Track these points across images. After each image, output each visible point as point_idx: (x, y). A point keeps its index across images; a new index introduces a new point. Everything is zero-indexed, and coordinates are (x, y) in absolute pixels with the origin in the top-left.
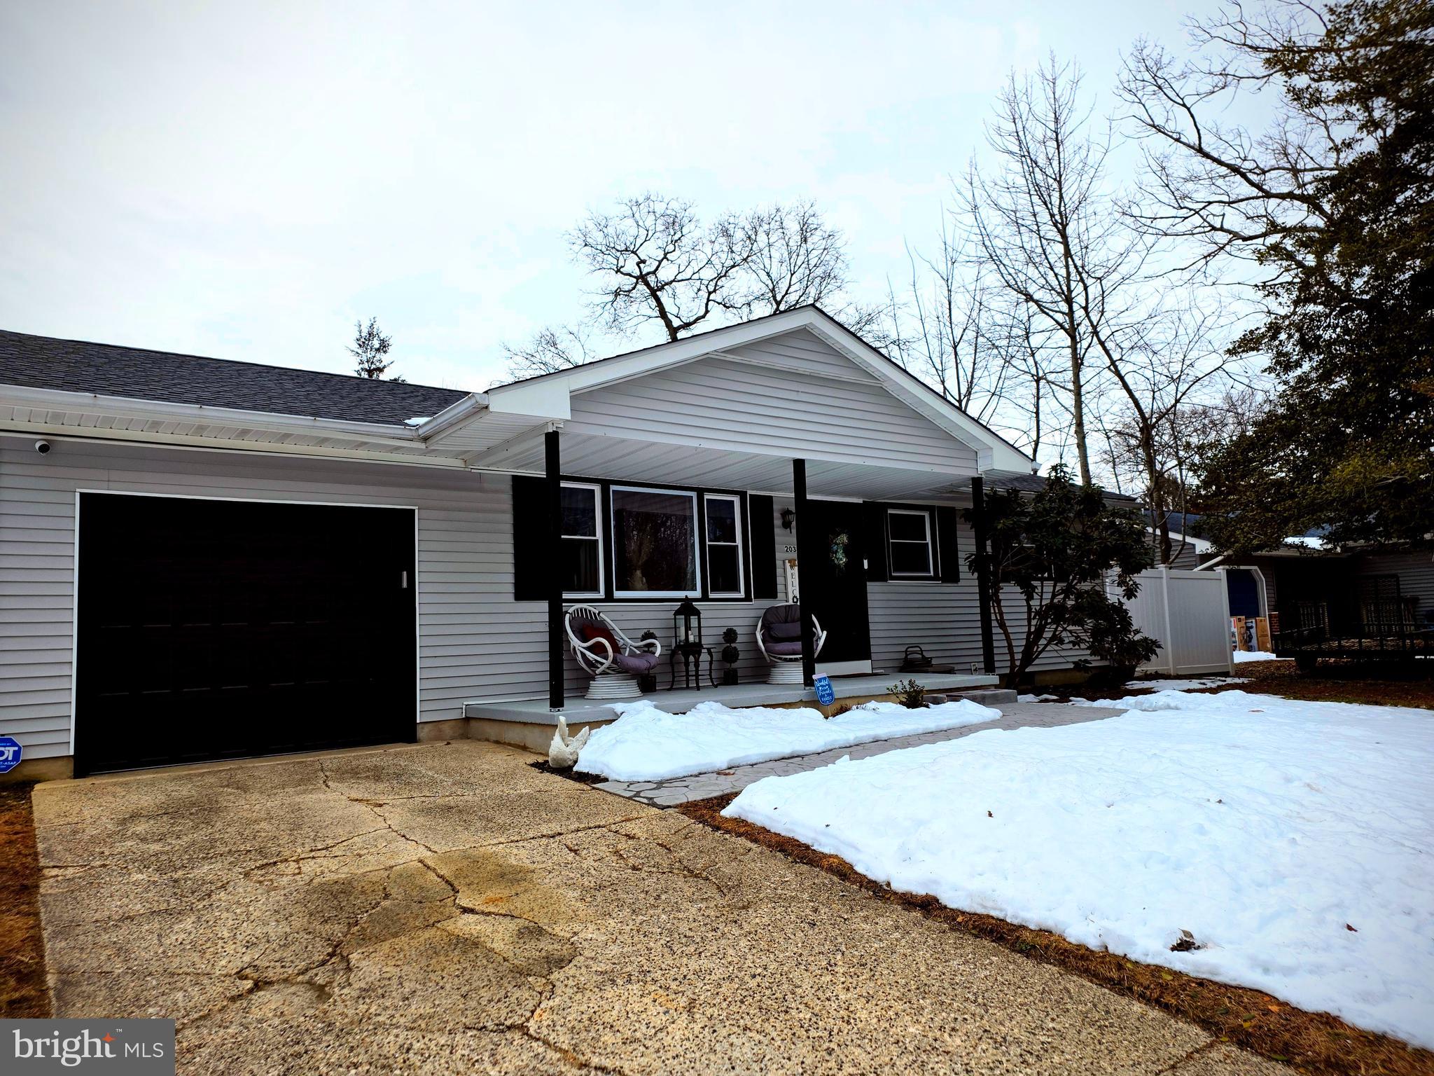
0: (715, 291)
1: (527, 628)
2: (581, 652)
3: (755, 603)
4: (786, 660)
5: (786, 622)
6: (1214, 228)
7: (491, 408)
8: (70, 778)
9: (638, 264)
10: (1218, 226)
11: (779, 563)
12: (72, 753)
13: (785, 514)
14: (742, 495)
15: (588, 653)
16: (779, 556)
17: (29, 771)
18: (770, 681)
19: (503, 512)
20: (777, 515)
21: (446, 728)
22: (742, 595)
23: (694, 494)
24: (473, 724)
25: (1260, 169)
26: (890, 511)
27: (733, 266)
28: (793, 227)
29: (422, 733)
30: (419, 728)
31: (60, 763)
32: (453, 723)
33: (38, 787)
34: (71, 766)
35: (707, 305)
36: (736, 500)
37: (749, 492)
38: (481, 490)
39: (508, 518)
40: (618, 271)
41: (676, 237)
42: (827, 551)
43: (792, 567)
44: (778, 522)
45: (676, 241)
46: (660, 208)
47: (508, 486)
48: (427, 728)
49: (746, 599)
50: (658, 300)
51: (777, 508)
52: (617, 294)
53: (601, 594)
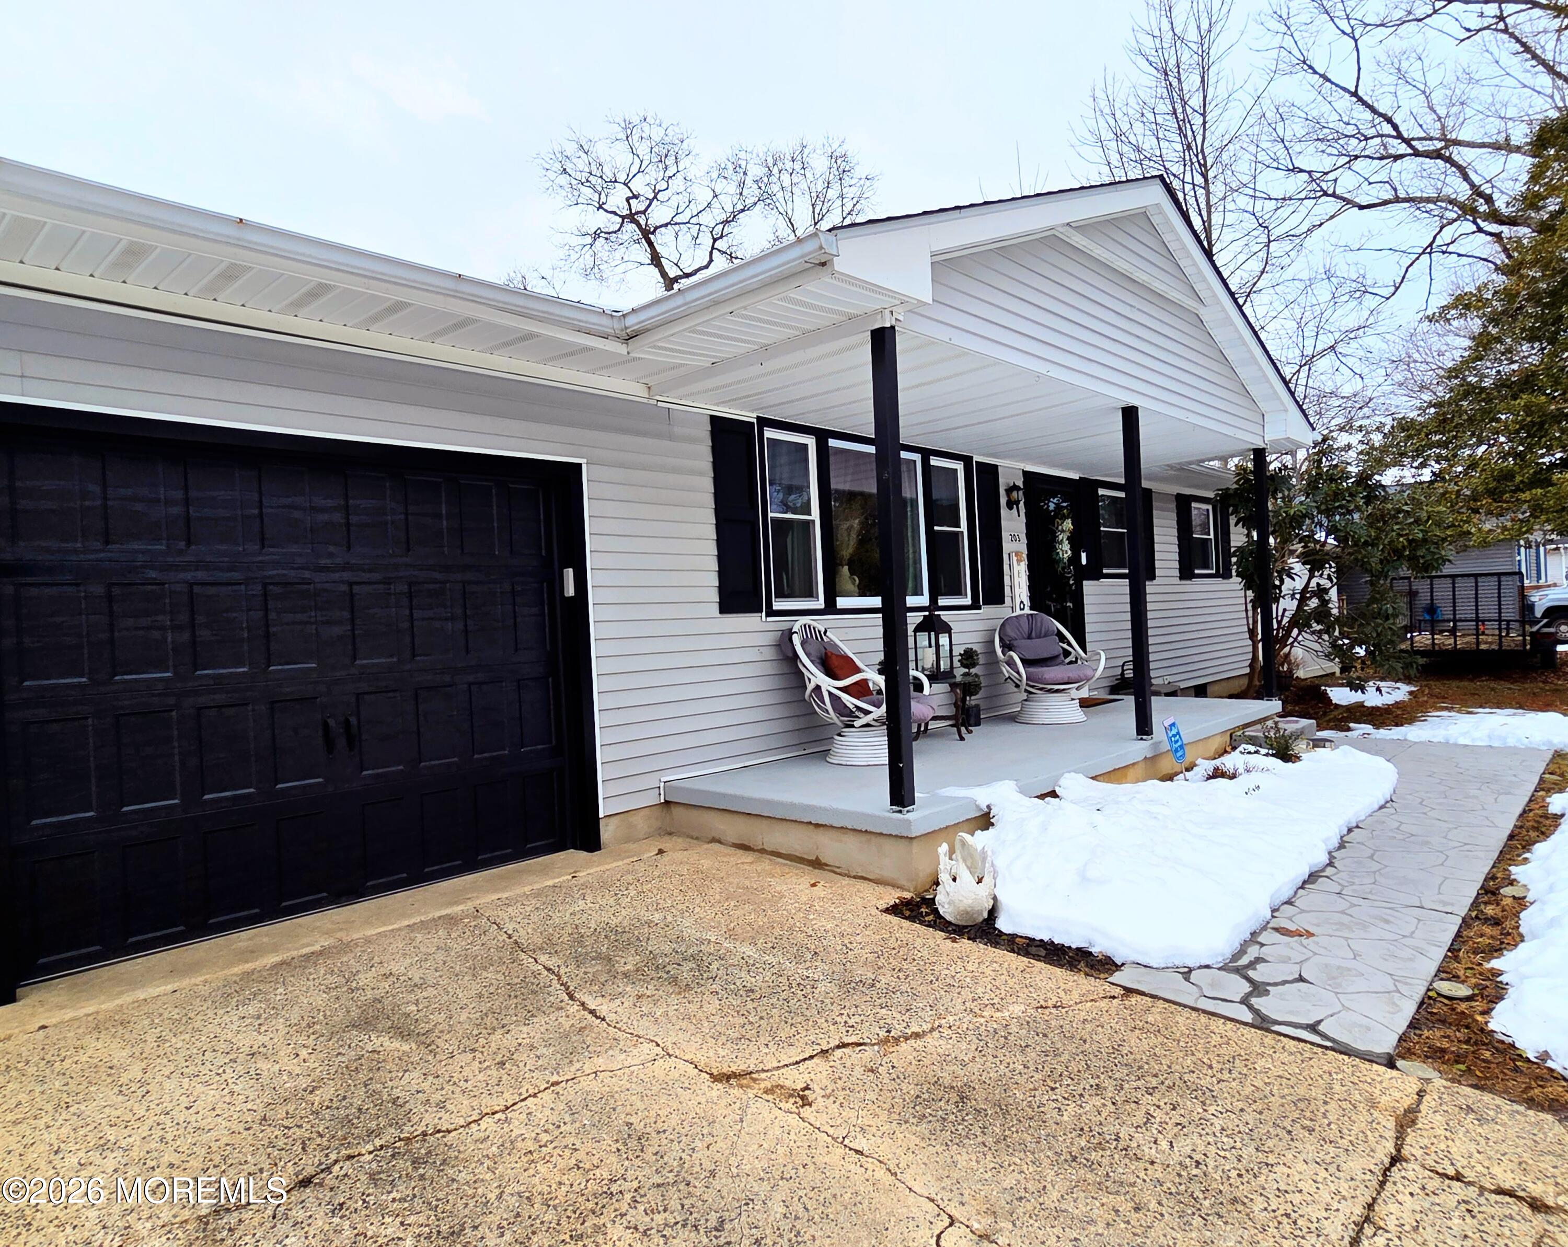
0: (722, 237)
1: (736, 657)
3: (987, 611)
4: (1048, 691)
5: (1029, 637)
6: (1325, 194)
9: (628, 200)
10: (1330, 192)
11: (1006, 558)
13: (1009, 491)
14: (967, 460)
16: (1008, 546)
19: (701, 474)
20: (1002, 492)
21: (641, 823)
22: (968, 601)
23: (917, 457)
24: (677, 812)
26: (1101, 492)
27: (743, 211)
29: (607, 832)
30: (602, 823)
32: (646, 812)
35: (711, 253)
36: (959, 467)
37: (977, 458)
38: (671, 437)
39: (707, 484)
40: (600, 207)
42: (1052, 541)
43: (1019, 561)
44: (1003, 500)
45: (670, 177)
48: (614, 824)
49: (975, 606)
50: (650, 244)
51: (1004, 482)
52: (596, 235)
53: (820, 604)
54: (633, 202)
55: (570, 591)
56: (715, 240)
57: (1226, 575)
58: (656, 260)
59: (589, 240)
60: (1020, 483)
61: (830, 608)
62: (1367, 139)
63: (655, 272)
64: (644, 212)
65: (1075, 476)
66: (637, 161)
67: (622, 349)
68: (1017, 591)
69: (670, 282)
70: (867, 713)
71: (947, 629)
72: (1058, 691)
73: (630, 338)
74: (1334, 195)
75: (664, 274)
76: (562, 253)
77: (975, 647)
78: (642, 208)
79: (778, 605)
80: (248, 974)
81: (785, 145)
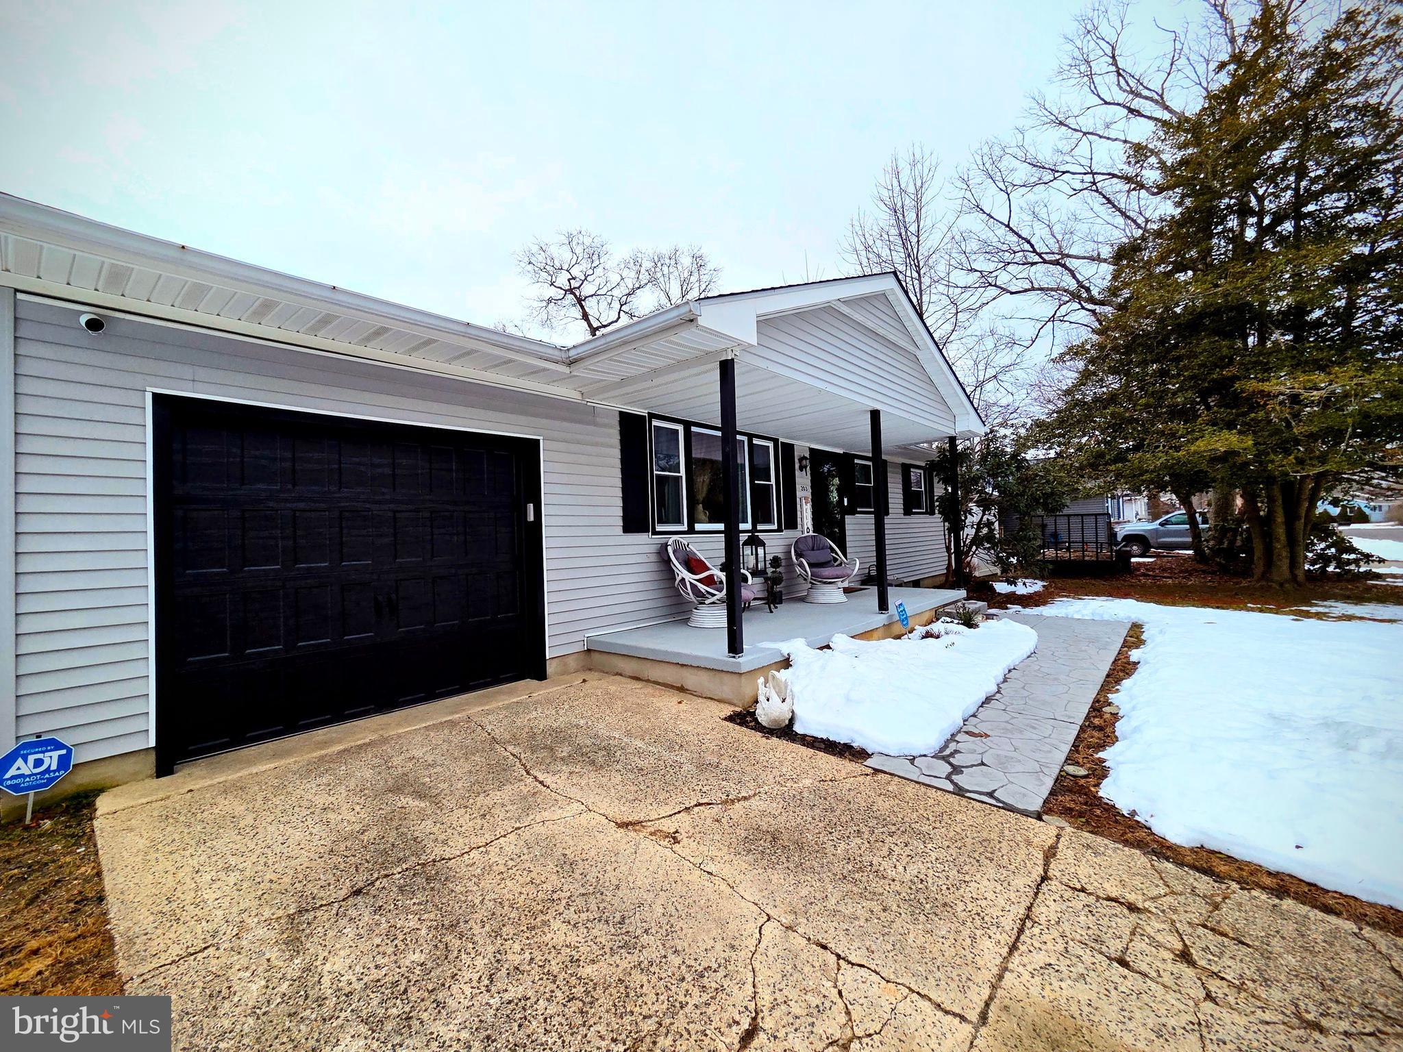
1: (633, 559)
3: (786, 533)
5: (813, 550)
7: (699, 321)
8: (151, 776)
9: (569, 280)
11: (798, 500)
12: (152, 743)
13: (801, 460)
14: (775, 441)
15: (700, 585)
16: (799, 494)
17: (84, 779)
19: (612, 447)
20: (796, 461)
21: (572, 663)
22: (775, 527)
23: (745, 439)
24: (596, 656)
26: (855, 461)
29: (551, 668)
31: (132, 759)
32: (576, 656)
34: (152, 758)
35: (619, 313)
36: (771, 445)
37: (781, 440)
38: (595, 424)
39: (617, 453)
40: (553, 284)
42: (827, 491)
43: (806, 503)
44: (797, 466)
47: (615, 421)
48: (555, 662)
49: (779, 530)
50: (582, 307)
51: (798, 454)
52: (549, 301)
53: (685, 528)
54: (572, 281)
55: (531, 518)
56: (622, 306)
57: (932, 513)
58: (585, 316)
59: (544, 304)
60: (807, 455)
61: (691, 530)
62: (1015, 253)
63: (585, 324)
64: (579, 288)
65: (840, 451)
66: (575, 258)
67: (566, 370)
68: (805, 521)
69: (593, 331)
70: (713, 595)
71: (763, 544)
72: (830, 583)
73: (571, 363)
74: (995, 285)
75: (590, 325)
77: (779, 555)
79: (659, 528)
80: (321, 758)
81: (665, 249)
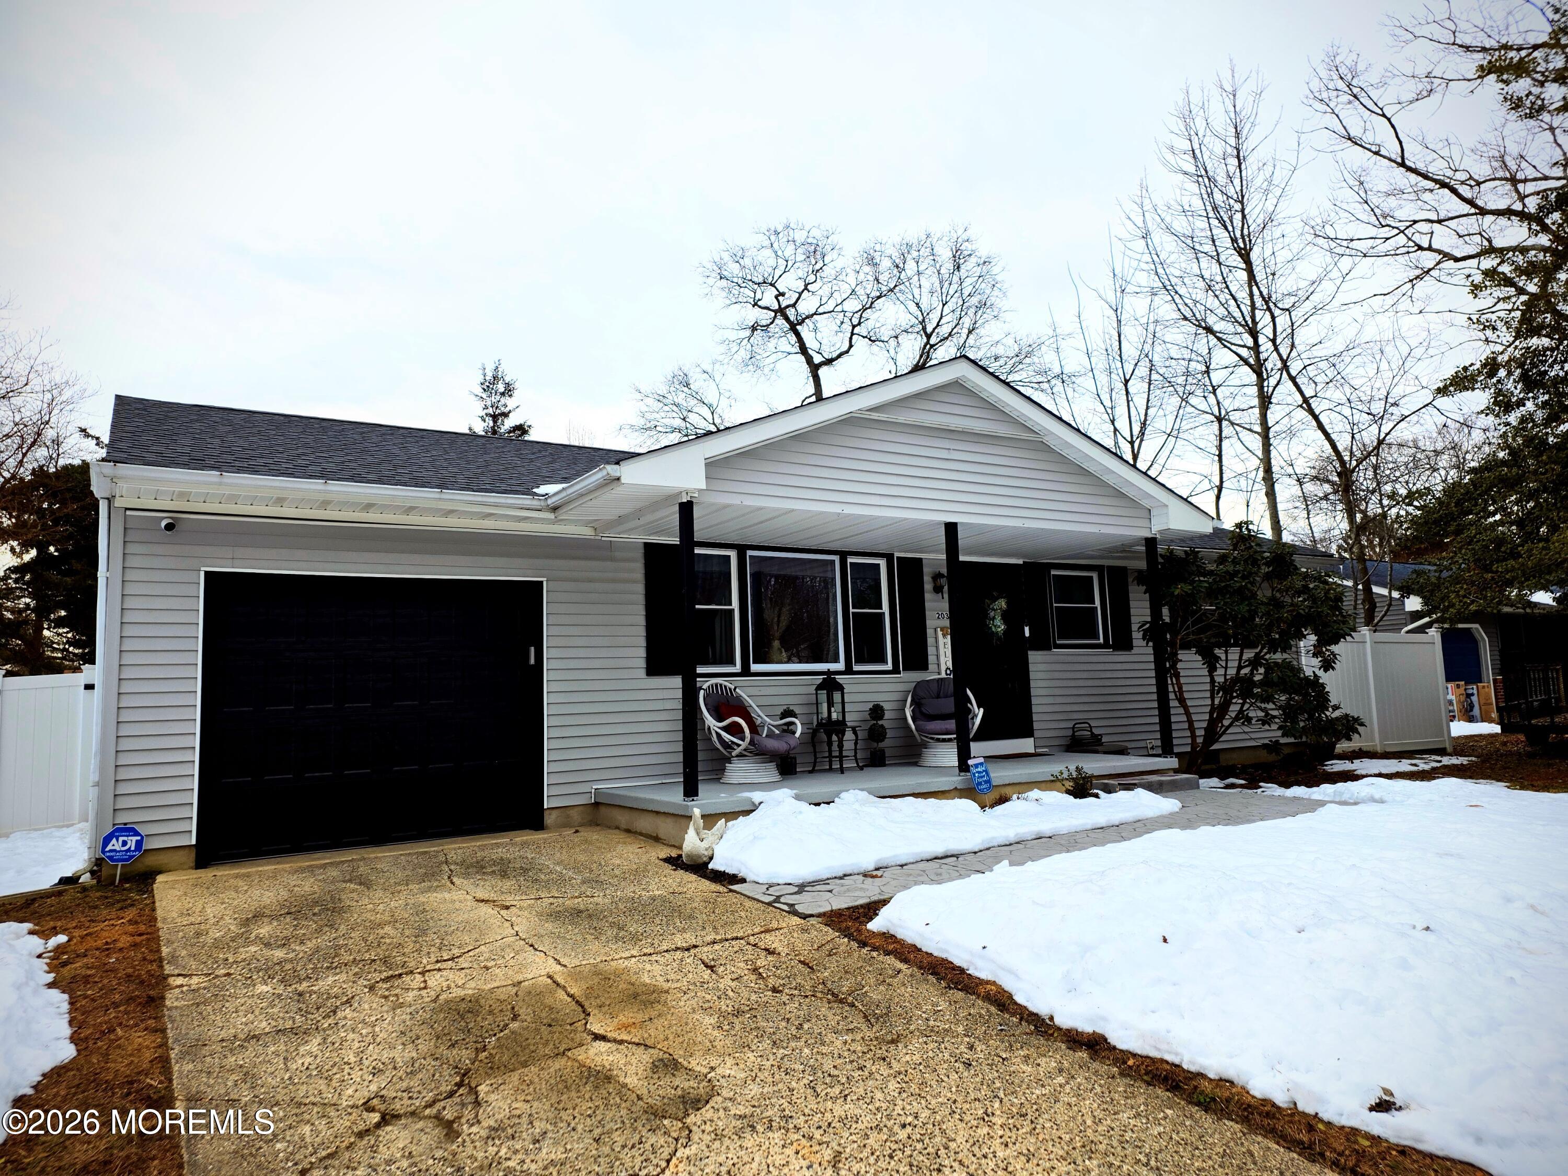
0: (859, 324)
1: (659, 705)
2: (717, 732)
3: (904, 676)
4: (938, 740)
5: (938, 697)
6: (1420, 248)
7: (623, 480)
8: (192, 868)
9: (776, 297)
10: (1426, 245)
11: (930, 632)
12: (194, 842)
13: (937, 577)
14: (889, 557)
15: (723, 734)
16: (930, 623)
17: (151, 861)
18: (921, 763)
19: (635, 582)
20: (927, 579)
21: (575, 815)
22: (889, 666)
23: (836, 558)
24: (603, 810)
25: (1475, 180)
26: (1053, 572)
27: (879, 297)
28: (945, 255)
29: (549, 819)
30: (546, 814)
32: (581, 808)
33: (160, 878)
34: (193, 855)
35: (851, 339)
36: (882, 563)
37: (897, 555)
38: (612, 559)
39: (640, 588)
40: (755, 304)
41: (817, 267)
43: (944, 636)
44: (928, 586)
45: (818, 271)
46: (800, 236)
47: (640, 554)
48: (555, 814)
49: (896, 670)
50: (798, 335)
51: (927, 571)
52: (754, 329)
53: (738, 668)
54: (781, 298)
55: (532, 661)
56: (854, 327)
58: (804, 350)
59: (747, 333)
61: (746, 671)
64: (794, 305)
65: (1020, 562)
69: (814, 369)
71: (840, 688)
72: (944, 740)
73: (555, 509)
75: (809, 360)
76: (723, 348)
78: (792, 302)
